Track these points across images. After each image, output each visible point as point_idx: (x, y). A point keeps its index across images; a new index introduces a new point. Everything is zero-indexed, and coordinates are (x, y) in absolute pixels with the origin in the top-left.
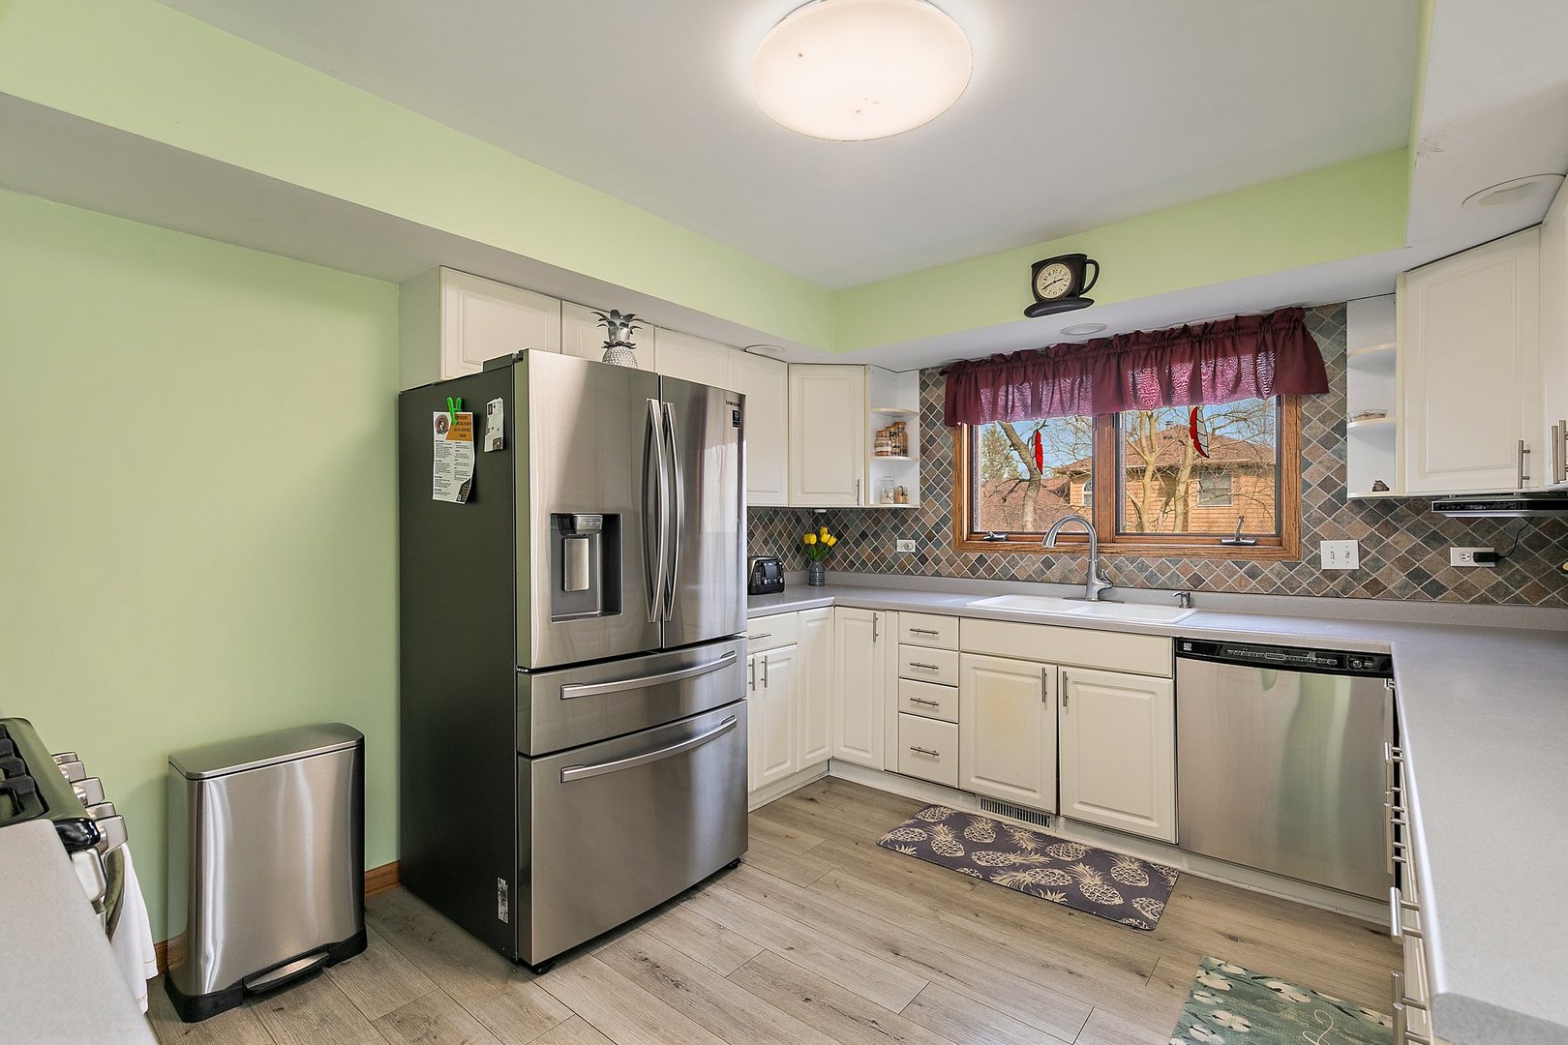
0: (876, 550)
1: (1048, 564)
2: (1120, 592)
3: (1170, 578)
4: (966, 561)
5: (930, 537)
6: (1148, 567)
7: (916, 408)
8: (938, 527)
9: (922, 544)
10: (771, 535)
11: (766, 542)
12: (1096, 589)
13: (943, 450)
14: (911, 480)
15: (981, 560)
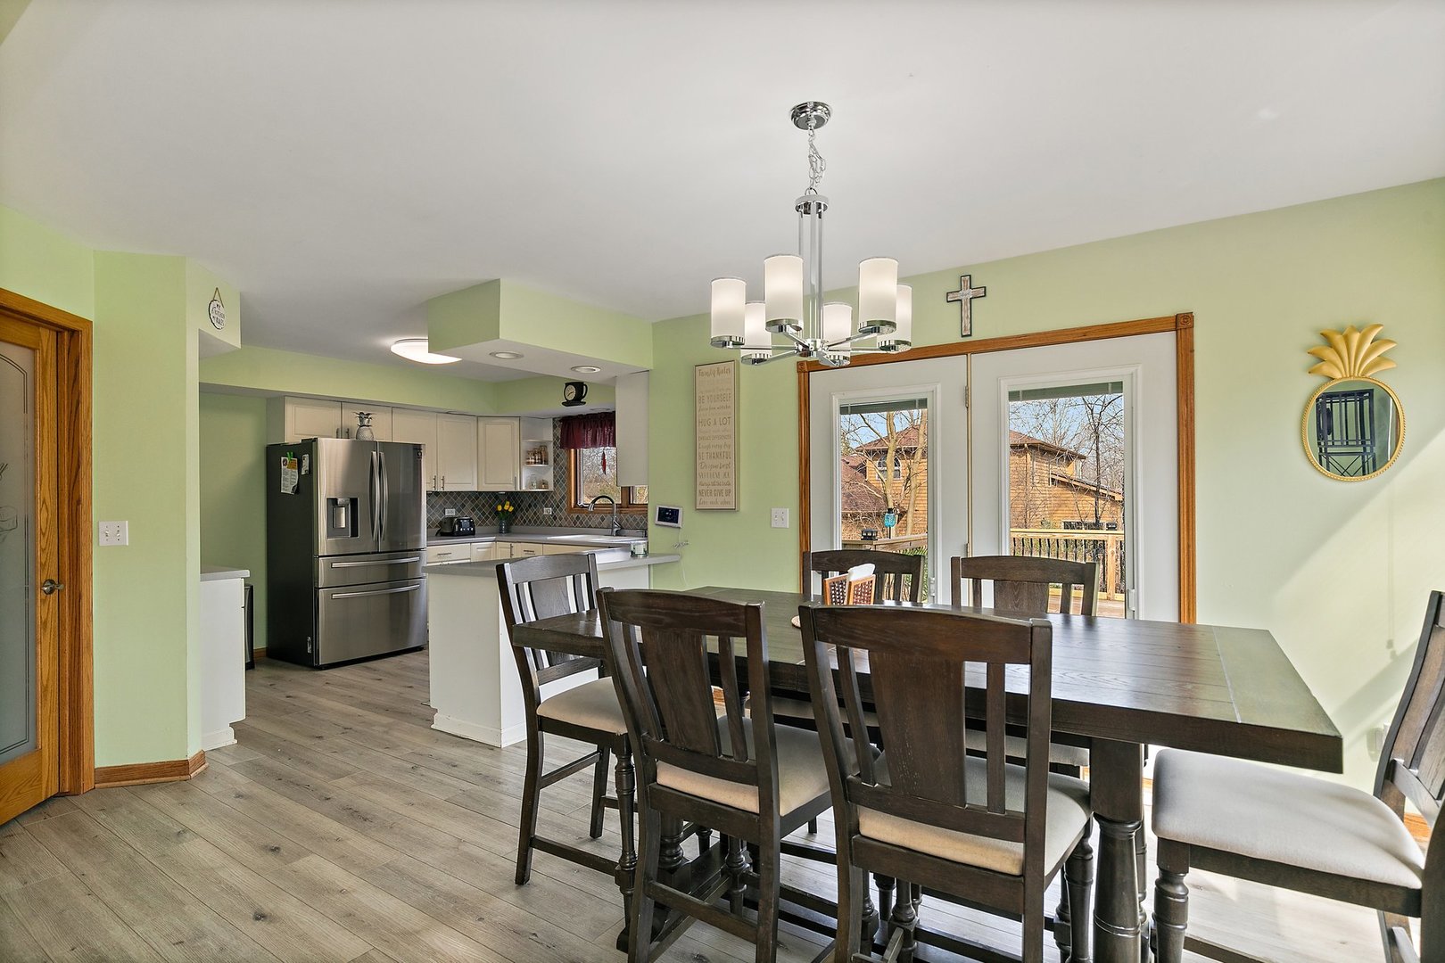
0: (535, 513)
1: (603, 519)
2: (627, 531)
4: (572, 518)
5: (558, 506)
7: (551, 438)
8: (561, 501)
9: (554, 510)
10: (477, 506)
11: (473, 510)
12: (615, 530)
13: (563, 462)
14: (549, 477)
15: (578, 518)
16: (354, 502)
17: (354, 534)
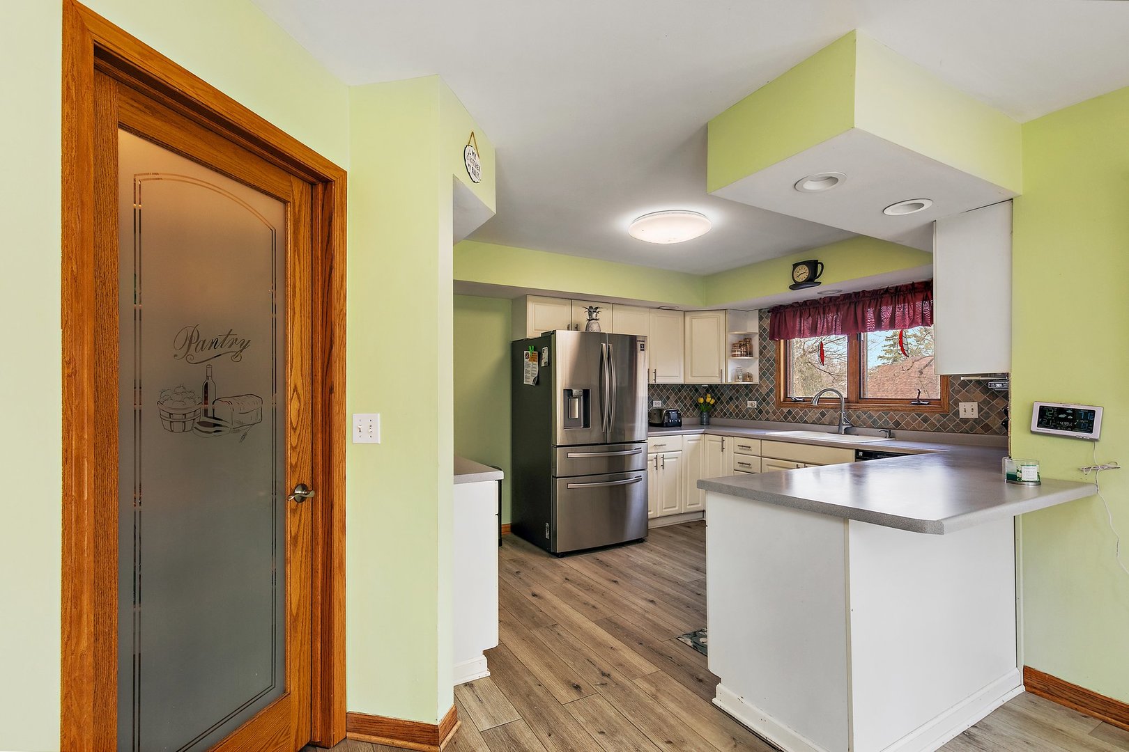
0: (737, 407)
1: (823, 414)
2: (859, 429)
3: (884, 422)
4: (782, 412)
5: (764, 400)
6: (873, 416)
7: (756, 330)
8: (768, 395)
9: (760, 404)
10: (680, 398)
11: (676, 402)
12: (844, 427)
13: (770, 354)
14: (754, 369)
15: (789, 412)
16: (586, 393)
17: (586, 425)
